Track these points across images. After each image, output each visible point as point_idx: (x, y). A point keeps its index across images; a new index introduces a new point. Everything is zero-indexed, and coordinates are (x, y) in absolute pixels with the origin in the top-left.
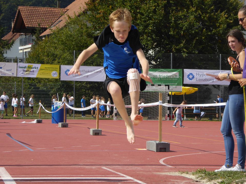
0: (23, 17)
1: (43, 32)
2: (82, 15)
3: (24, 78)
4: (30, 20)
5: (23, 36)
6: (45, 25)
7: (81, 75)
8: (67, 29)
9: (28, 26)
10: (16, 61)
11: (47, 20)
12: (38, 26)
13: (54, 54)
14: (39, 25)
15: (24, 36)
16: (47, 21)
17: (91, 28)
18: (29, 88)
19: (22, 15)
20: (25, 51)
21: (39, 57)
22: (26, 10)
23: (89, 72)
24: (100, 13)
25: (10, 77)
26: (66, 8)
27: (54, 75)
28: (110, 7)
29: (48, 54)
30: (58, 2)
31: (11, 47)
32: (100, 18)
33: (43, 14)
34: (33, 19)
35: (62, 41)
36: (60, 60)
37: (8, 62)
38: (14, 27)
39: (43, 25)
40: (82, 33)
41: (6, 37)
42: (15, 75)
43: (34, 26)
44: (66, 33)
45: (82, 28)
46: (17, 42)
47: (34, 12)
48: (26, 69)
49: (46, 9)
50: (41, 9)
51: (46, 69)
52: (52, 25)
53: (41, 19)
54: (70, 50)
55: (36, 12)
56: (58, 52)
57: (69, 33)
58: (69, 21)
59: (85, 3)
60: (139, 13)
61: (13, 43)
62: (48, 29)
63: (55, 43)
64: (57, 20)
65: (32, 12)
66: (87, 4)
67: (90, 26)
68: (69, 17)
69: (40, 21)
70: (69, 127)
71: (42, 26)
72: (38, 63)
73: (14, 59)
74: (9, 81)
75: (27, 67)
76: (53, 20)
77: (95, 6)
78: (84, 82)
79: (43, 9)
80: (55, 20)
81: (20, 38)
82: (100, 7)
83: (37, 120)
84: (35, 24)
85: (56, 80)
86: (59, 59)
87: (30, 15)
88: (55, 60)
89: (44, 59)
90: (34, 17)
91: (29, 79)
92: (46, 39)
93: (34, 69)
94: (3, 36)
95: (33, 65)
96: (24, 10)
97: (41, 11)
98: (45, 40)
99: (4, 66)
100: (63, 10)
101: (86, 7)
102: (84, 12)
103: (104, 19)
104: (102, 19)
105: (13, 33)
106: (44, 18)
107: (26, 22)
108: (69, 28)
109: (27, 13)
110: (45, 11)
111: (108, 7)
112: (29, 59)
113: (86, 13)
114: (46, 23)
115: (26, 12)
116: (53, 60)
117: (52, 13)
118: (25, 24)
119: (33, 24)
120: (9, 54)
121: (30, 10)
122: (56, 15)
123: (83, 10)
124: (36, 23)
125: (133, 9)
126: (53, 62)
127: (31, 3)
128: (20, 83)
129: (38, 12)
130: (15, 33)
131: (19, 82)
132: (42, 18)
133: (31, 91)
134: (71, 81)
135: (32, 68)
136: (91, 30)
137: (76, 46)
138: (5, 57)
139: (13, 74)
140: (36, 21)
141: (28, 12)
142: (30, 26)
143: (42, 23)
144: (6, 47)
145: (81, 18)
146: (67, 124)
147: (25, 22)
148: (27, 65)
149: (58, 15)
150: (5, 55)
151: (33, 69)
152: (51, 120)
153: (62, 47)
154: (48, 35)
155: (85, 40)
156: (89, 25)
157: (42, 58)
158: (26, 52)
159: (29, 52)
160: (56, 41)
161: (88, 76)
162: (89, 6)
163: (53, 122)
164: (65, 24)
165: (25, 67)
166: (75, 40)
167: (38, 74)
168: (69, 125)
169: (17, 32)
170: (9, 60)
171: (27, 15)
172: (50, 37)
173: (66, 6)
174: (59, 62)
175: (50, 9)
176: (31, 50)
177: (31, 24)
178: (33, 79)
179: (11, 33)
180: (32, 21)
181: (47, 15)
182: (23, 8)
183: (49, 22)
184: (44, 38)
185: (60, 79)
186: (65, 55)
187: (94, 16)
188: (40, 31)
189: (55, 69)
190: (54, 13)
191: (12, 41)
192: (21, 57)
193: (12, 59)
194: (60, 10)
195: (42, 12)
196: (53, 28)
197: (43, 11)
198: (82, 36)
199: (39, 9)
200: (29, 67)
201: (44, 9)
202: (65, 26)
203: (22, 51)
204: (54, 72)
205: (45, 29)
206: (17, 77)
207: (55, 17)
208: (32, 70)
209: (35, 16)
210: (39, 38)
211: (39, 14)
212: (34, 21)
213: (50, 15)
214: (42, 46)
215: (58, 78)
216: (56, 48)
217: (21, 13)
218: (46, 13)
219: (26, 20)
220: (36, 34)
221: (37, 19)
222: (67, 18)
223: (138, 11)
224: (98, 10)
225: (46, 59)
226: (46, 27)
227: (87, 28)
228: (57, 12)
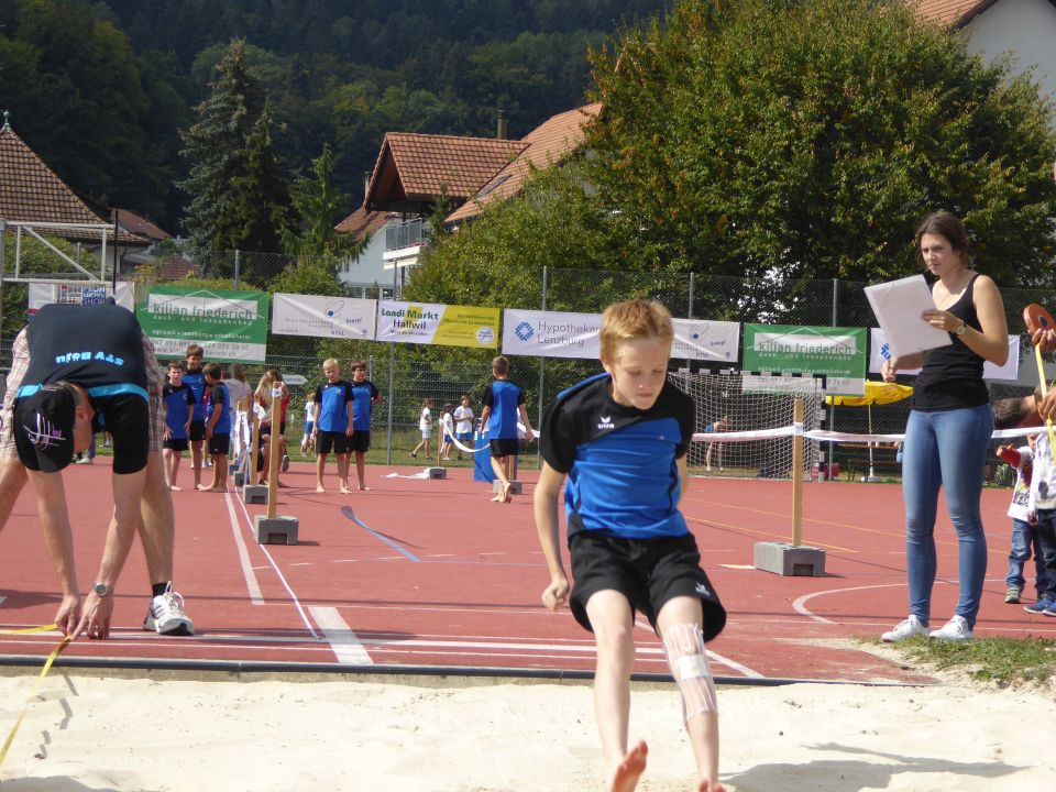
0: (397, 164)
1: (454, 210)
2: (571, 160)
3: (395, 344)
4: (417, 175)
5: (396, 220)
6: (461, 189)
7: (563, 339)
8: (527, 204)
9: (411, 190)
10: (373, 293)
11: (467, 173)
12: (440, 192)
13: (485, 276)
14: (444, 189)
15: (401, 221)
16: (468, 179)
17: (595, 199)
18: (411, 375)
19: (395, 159)
20: (400, 264)
21: (440, 283)
22: (406, 144)
23: (586, 330)
24: (623, 157)
25: (356, 341)
26: (523, 140)
27: (482, 339)
28: (655, 137)
29: (468, 275)
30: (500, 121)
31: (362, 252)
32: (623, 170)
33: (456, 158)
34: (427, 171)
35: (510, 237)
36: (504, 295)
37: (351, 296)
38: (371, 193)
39: (455, 188)
40: (569, 214)
41: (348, 225)
42: (370, 337)
43: (428, 192)
44: (522, 214)
45: (568, 201)
46: (379, 238)
47: (431, 151)
48: (402, 319)
49: (467, 143)
50: (450, 141)
51: (461, 319)
52: (481, 188)
53: (449, 172)
54: (531, 263)
55: (437, 151)
56: (497, 270)
57: (532, 213)
58: (532, 179)
59: (581, 125)
60: (741, 156)
61: (367, 240)
62: (471, 202)
63: (488, 244)
64: (497, 174)
65: (425, 150)
66: (585, 130)
67: (594, 195)
68: (532, 167)
69: (446, 177)
70: (523, 492)
71: (451, 193)
72: (437, 302)
73: (368, 290)
74: (352, 351)
75: (406, 312)
76: (483, 175)
77: (608, 136)
78: (569, 360)
79: (455, 142)
80: (489, 175)
81: (386, 225)
82: (623, 138)
83: (431, 471)
84: (432, 186)
85: (490, 353)
86: (500, 289)
87: (417, 160)
88: (489, 294)
89: (455, 290)
90: (431, 166)
91: (411, 347)
92: (464, 231)
93: (427, 320)
94: (340, 219)
95: (421, 309)
96: (400, 143)
97: (452, 147)
98: (460, 234)
99: (340, 309)
100: (516, 146)
101: (582, 137)
102: (576, 153)
103: (636, 173)
104: (627, 176)
105: (369, 212)
106: (459, 168)
107: (407, 179)
108: (531, 200)
109: (409, 154)
110: (463, 148)
111: (649, 137)
112: (412, 289)
113: (583, 154)
114: (464, 183)
115: (407, 149)
116: (481, 294)
117: (481, 154)
118: (404, 185)
119: (426, 186)
120: (354, 274)
121: (418, 145)
122: (495, 160)
123: (575, 146)
124: (436, 182)
125: (721, 144)
126: (483, 298)
127: (421, 124)
128: (383, 360)
129: (442, 152)
130: (373, 213)
131: (381, 355)
132: (454, 168)
133: (417, 383)
134: (532, 358)
135: (420, 316)
136: (596, 206)
137: (550, 254)
138: (343, 281)
139: (365, 331)
140: (434, 176)
141: (414, 149)
142: (417, 191)
143: (453, 183)
144: (347, 252)
145: (567, 170)
146: (520, 484)
147: (402, 179)
148: (406, 306)
149: (500, 160)
150: (343, 277)
151: (423, 320)
152: (472, 469)
153: (509, 254)
154: (469, 220)
155: (577, 236)
156: (591, 190)
157: (450, 286)
158: (403, 268)
159: (413, 269)
160: (492, 238)
161: (581, 344)
162: (591, 133)
163: (477, 478)
164: (520, 186)
165: (400, 314)
166: (547, 237)
167: (436, 333)
168: (524, 486)
169: (380, 208)
170: (354, 292)
171: (411, 159)
172: (474, 225)
173: (525, 133)
174: (498, 301)
175: (478, 144)
176: (418, 262)
177: (420, 186)
178: (423, 349)
179: (362, 211)
180: (422, 175)
181: (467, 158)
182: (399, 138)
183: (474, 180)
184: (456, 228)
185: (500, 349)
186: (518, 279)
187: (604, 165)
188: (445, 206)
189: (486, 321)
190: (487, 155)
191: (363, 235)
192: (388, 281)
193: (364, 288)
194: (505, 146)
195: (454, 152)
196: (485, 199)
197: (457, 148)
198: (567, 223)
199: (444, 141)
200: (412, 314)
201: (461, 142)
202: (520, 193)
203: (391, 266)
204: (485, 329)
205: (461, 201)
206: (375, 342)
207: (491, 165)
208: (419, 322)
209: (434, 161)
210: (444, 229)
211: (444, 157)
212: (428, 176)
213: (477, 159)
214: (451, 251)
215: (495, 346)
216: (490, 258)
217: (394, 153)
218: (465, 153)
219: (406, 174)
220: (434, 216)
221: (438, 171)
222: (527, 169)
223: (738, 151)
224: (619, 147)
225: (460, 288)
226: (462, 194)
227: (585, 199)
228: (496, 150)
